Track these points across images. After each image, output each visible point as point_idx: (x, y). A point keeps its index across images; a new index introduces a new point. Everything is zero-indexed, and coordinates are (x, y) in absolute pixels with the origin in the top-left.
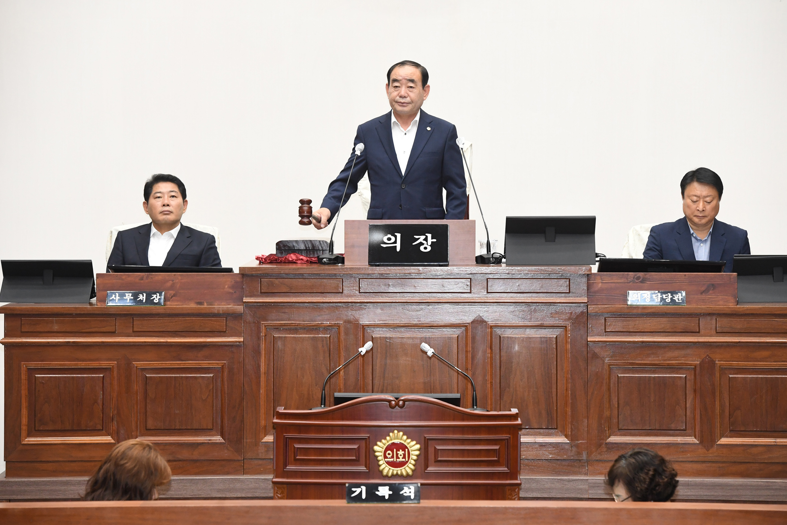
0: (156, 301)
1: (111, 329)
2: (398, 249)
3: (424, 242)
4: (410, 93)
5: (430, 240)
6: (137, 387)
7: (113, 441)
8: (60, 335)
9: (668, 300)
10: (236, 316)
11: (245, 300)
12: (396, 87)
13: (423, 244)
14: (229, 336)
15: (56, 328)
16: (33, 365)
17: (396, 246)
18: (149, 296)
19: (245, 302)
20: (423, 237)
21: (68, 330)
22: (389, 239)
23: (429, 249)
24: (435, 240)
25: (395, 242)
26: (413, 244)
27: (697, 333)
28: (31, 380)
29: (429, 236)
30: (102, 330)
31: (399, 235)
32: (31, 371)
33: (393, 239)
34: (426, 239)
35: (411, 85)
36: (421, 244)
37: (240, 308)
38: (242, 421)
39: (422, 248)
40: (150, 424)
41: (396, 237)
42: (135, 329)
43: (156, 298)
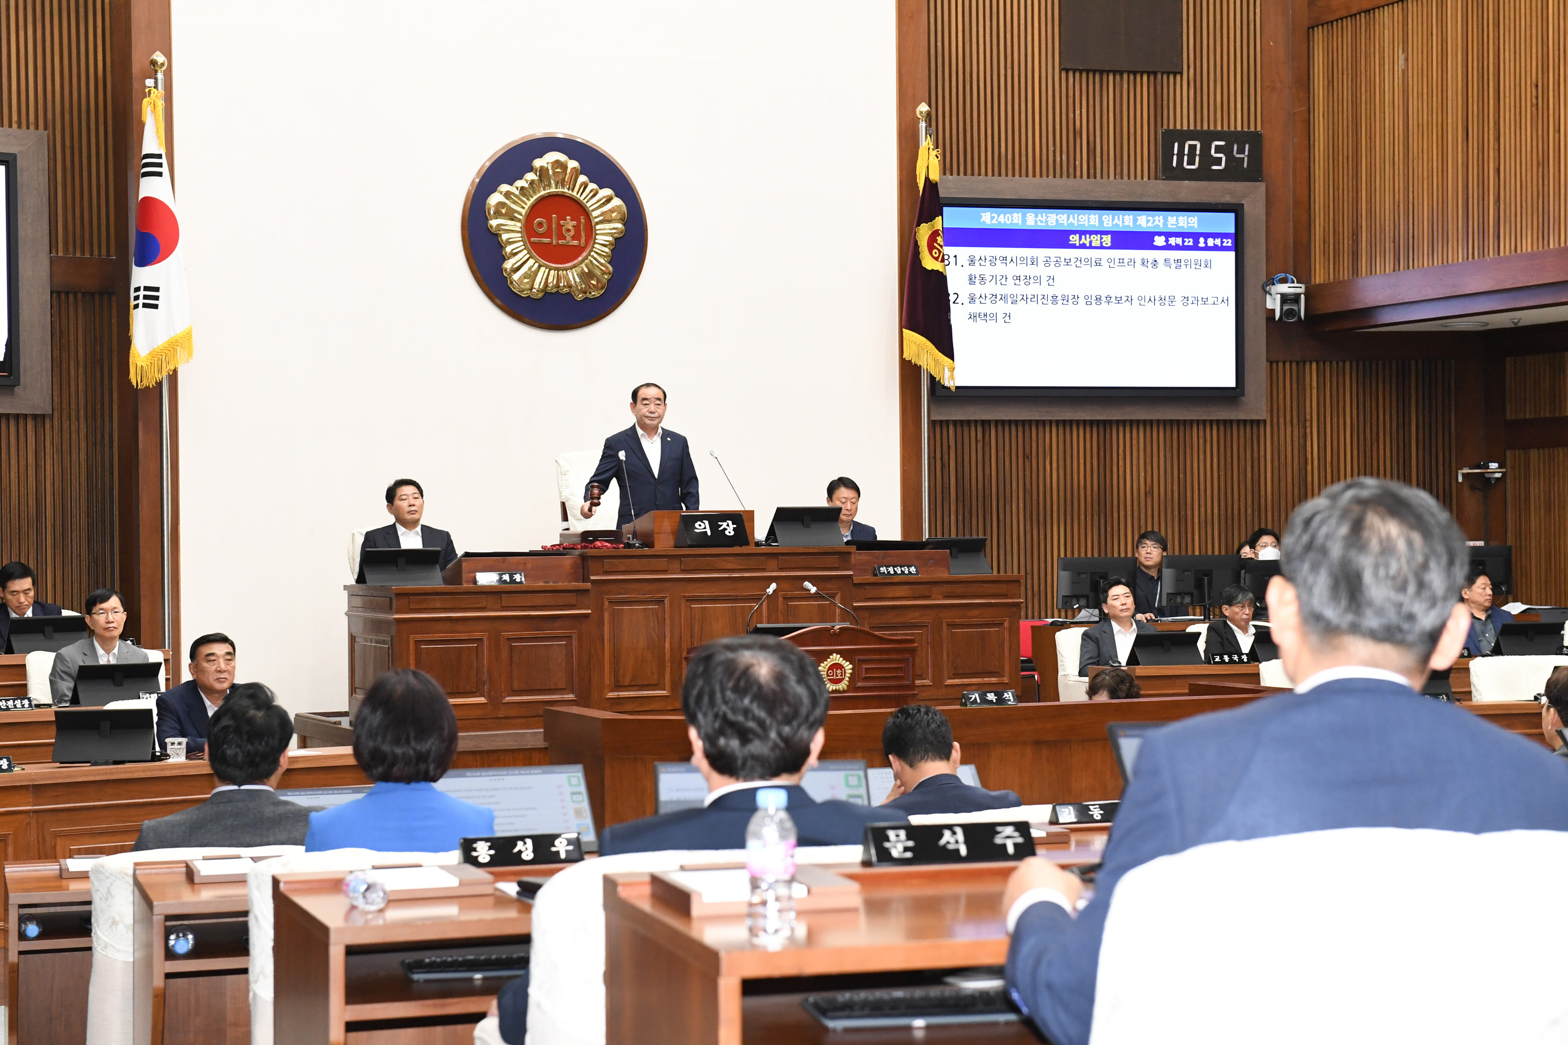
0: (518, 580)
1: (483, 605)
2: (709, 533)
3: (727, 527)
4: (658, 410)
5: (732, 526)
6: (505, 654)
7: (486, 701)
8: (442, 611)
9: (906, 572)
10: (585, 591)
11: (592, 578)
12: (646, 404)
13: (726, 529)
14: (578, 609)
15: (438, 605)
16: (419, 637)
17: (706, 532)
18: (511, 576)
19: (593, 580)
20: (726, 524)
21: (448, 606)
22: (700, 525)
23: (732, 533)
24: (735, 526)
25: (705, 528)
26: (720, 529)
27: (928, 597)
28: (418, 652)
29: (730, 522)
30: (477, 606)
31: (706, 522)
32: (418, 643)
33: (702, 524)
34: (728, 525)
35: (659, 402)
36: (725, 529)
37: (588, 585)
38: (590, 681)
39: (727, 532)
40: (516, 686)
41: (704, 523)
42: (503, 605)
43: (518, 578)
